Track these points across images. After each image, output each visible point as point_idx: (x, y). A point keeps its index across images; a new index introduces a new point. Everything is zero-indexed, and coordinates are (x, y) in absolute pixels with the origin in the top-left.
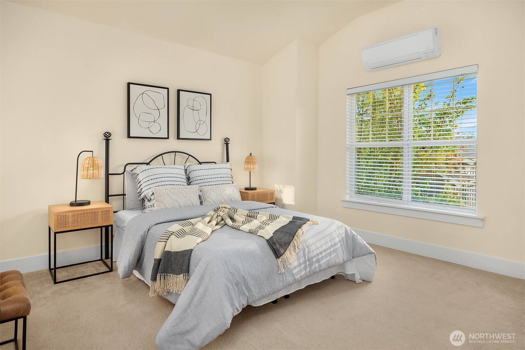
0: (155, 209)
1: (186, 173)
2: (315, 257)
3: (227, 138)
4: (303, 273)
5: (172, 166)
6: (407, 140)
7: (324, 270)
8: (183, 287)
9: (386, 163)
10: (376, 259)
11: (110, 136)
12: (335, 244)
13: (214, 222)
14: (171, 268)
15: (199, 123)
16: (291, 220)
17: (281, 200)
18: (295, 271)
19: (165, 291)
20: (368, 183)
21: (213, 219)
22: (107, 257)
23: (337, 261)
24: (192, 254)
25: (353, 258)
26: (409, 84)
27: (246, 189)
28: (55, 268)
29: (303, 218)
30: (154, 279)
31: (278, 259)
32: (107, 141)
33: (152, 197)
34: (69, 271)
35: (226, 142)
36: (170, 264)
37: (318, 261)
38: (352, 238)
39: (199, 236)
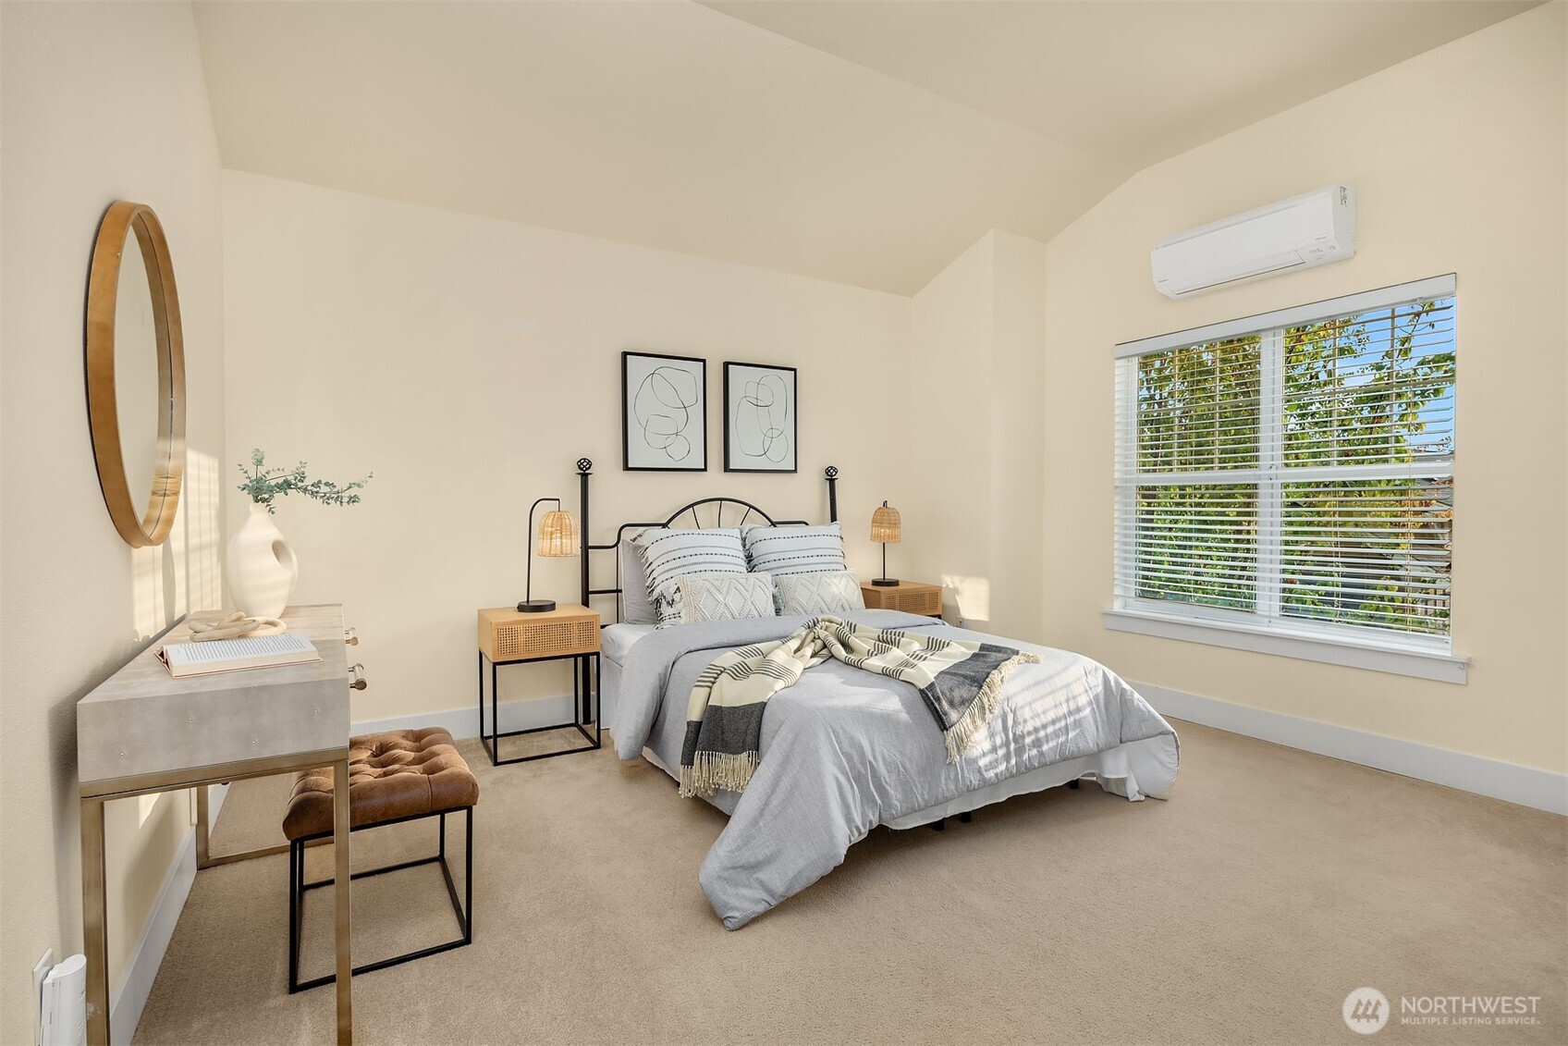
0: (682, 621)
1: (744, 547)
2: (1029, 733)
3: (832, 467)
4: (1003, 767)
5: (716, 531)
6: (1268, 466)
7: (1051, 763)
8: (748, 778)
9: (1222, 523)
10: (1177, 747)
11: (589, 468)
12: (1078, 710)
13: (808, 651)
14: (723, 740)
15: (769, 434)
16: (977, 651)
17: (957, 609)
18: (982, 763)
19: (710, 787)
20: (1174, 572)
21: (806, 644)
22: (587, 720)
23: (1082, 745)
24: (766, 712)
25: (1121, 742)
26: (1274, 328)
27: (876, 583)
28: (496, 736)
29: (1004, 648)
30: (688, 761)
31: (945, 732)
32: (585, 476)
33: (677, 597)
34: (518, 742)
35: (831, 477)
36: (720, 732)
37: (1037, 743)
38: (1119, 697)
39: (778, 677)
